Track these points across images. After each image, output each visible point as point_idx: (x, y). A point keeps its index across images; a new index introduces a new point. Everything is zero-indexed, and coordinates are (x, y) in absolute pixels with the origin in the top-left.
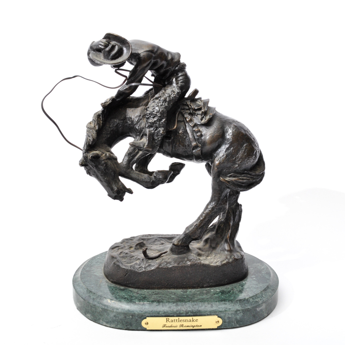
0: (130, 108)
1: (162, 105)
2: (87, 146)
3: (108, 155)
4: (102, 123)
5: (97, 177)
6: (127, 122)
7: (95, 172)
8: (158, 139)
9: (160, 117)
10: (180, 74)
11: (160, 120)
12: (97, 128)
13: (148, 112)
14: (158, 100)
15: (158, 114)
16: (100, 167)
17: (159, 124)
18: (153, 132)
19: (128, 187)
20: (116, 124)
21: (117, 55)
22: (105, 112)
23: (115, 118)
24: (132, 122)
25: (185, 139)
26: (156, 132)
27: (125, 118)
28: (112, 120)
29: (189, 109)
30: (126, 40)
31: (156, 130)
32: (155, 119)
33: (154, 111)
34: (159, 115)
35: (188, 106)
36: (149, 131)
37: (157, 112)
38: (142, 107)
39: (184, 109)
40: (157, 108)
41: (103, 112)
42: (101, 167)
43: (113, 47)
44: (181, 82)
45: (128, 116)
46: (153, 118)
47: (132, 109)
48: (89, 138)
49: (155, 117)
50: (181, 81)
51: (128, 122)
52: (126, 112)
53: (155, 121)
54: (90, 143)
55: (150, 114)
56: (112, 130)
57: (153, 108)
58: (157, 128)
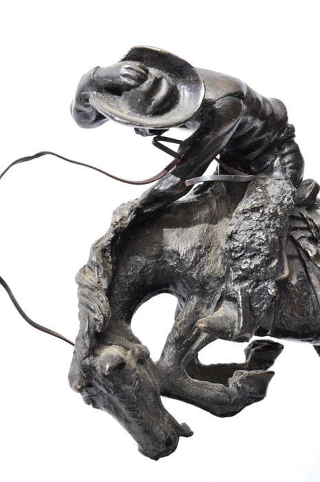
0: (170, 227)
1: (268, 226)
2: (91, 339)
3: (137, 350)
4: (113, 270)
5: (116, 413)
6: (166, 262)
7: (110, 401)
8: (261, 307)
9: (268, 255)
10: (286, 150)
11: (267, 262)
12: (105, 284)
13: (236, 244)
14: (258, 215)
15: (263, 248)
16: (126, 387)
17: (266, 273)
18: (250, 291)
19: (180, 421)
20: (140, 268)
21: (168, 103)
22: (118, 242)
23: (137, 254)
24: (180, 261)
25: (306, 298)
26: (256, 290)
27: (161, 252)
28: (132, 258)
29: (308, 229)
30: (189, 66)
31: (256, 286)
32: (257, 261)
33: (253, 242)
34: (265, 250)
35: (304, 220)
36: (242, 290)
37: (259, 245)
38: (201, 226)
39: (296, 229)
40: (260, 234)
41: (113, 240)
42: (130, 388)
43: (157, 82)
44: (291, 168)
45: (169, 248)
46: (251, 257)
47: (176, 230)
48: (92, 315)
49: (254, 255)
50: (290, 165)
51: (169, 260)
52: (162, 238)
53: (256, 266)
54: (98, 329)
55: (242, 248)
56: (133, 284)
57: (249, 233)
58: (258, 281)
